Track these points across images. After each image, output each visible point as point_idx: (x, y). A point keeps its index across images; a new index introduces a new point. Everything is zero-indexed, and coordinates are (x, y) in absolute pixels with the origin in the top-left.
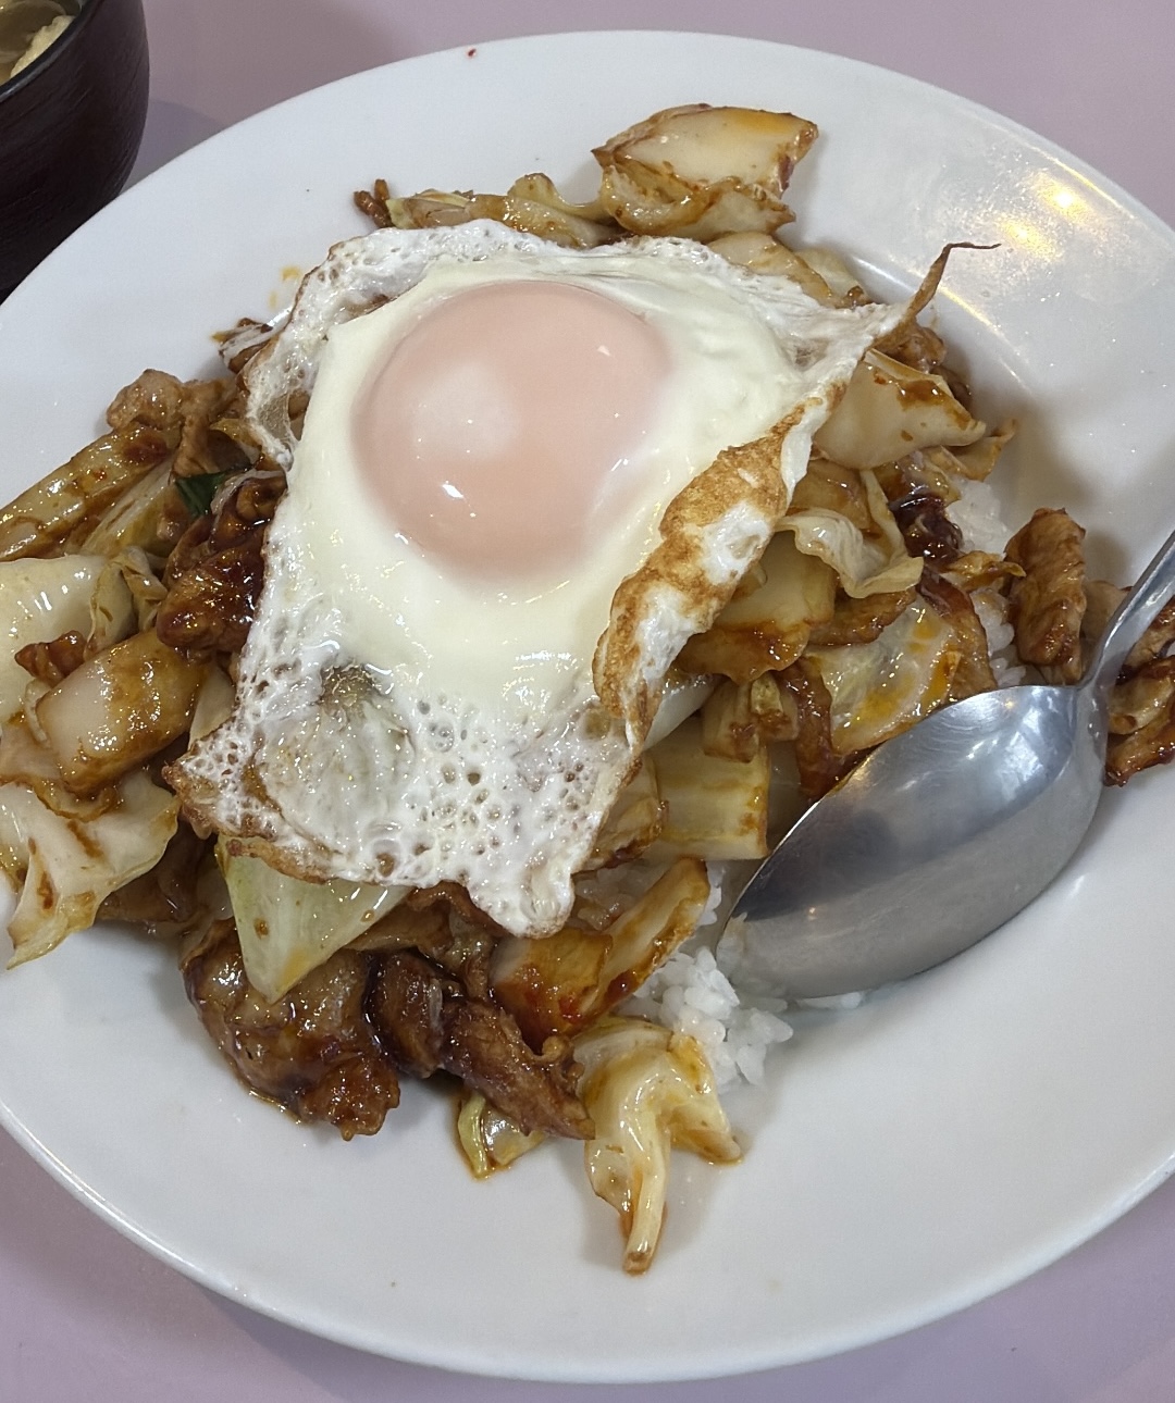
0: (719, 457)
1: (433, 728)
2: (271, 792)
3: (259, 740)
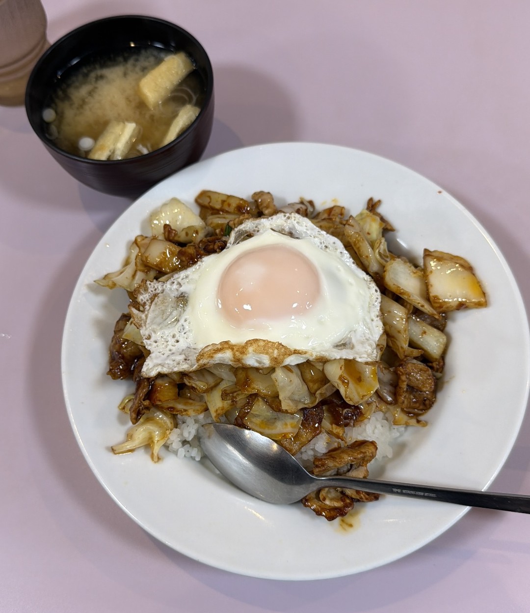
0: (277, 342)
1: (183, 326)
2: (153, 303)
3: (163, 291)
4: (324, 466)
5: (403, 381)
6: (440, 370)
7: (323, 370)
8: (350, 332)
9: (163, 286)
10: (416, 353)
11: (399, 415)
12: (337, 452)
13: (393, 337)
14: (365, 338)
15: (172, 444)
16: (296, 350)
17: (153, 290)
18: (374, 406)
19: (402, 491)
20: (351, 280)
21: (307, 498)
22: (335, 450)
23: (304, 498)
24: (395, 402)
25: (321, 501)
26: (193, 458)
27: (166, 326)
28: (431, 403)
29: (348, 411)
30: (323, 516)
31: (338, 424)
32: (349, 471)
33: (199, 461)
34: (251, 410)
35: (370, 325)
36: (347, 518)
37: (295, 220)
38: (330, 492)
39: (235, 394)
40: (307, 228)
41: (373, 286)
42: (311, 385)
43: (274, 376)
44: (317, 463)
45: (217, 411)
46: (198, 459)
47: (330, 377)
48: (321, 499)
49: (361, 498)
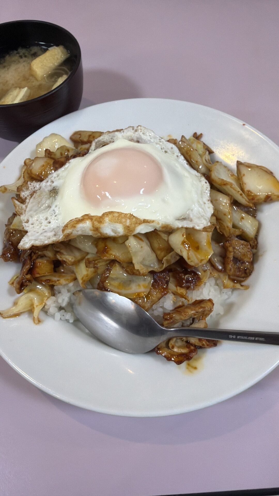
0: (129, 214)
2: (32, 197)
3: (40, 188)
4: (172, 319)
5: (230, 252)
6: (255, 247)
7: (168, 241)
8: (188, 210)
9: (40, 184)
10: (238, 232)
11: (227, 281)
12: (182, 308)
13: (220, 219)
14: (200, 215)
15: (49, 309)
16: (145, 220)
17: (32, 188)
18: (209, 273)
19: (236, 337)
20: (186, 174)
21: (159, 347)
22: (180, 307)
23: (156, 347)
24: (224, 271)
25: (170, 349)
26: (67, 321)
27: (41, 212)
28: (250, 272)
29: (188, 277)
30: (173, 361)
31: (181, 286)
32: (191, 324)
33: (72, 323)
34: (109, 274)
35: (203, 206)
36: (192, 362)
37: (141, 132)
38: (177, 342)
39: (96, 262)
40: (151, 137)
41: (203, 180)
42: (159, 252)
43: (127, 243)
44: (166, 317)
45: (83, 278)
46: (71, 321)
47: (173, 246)
48: (170, 348)
49: (203, 345)
